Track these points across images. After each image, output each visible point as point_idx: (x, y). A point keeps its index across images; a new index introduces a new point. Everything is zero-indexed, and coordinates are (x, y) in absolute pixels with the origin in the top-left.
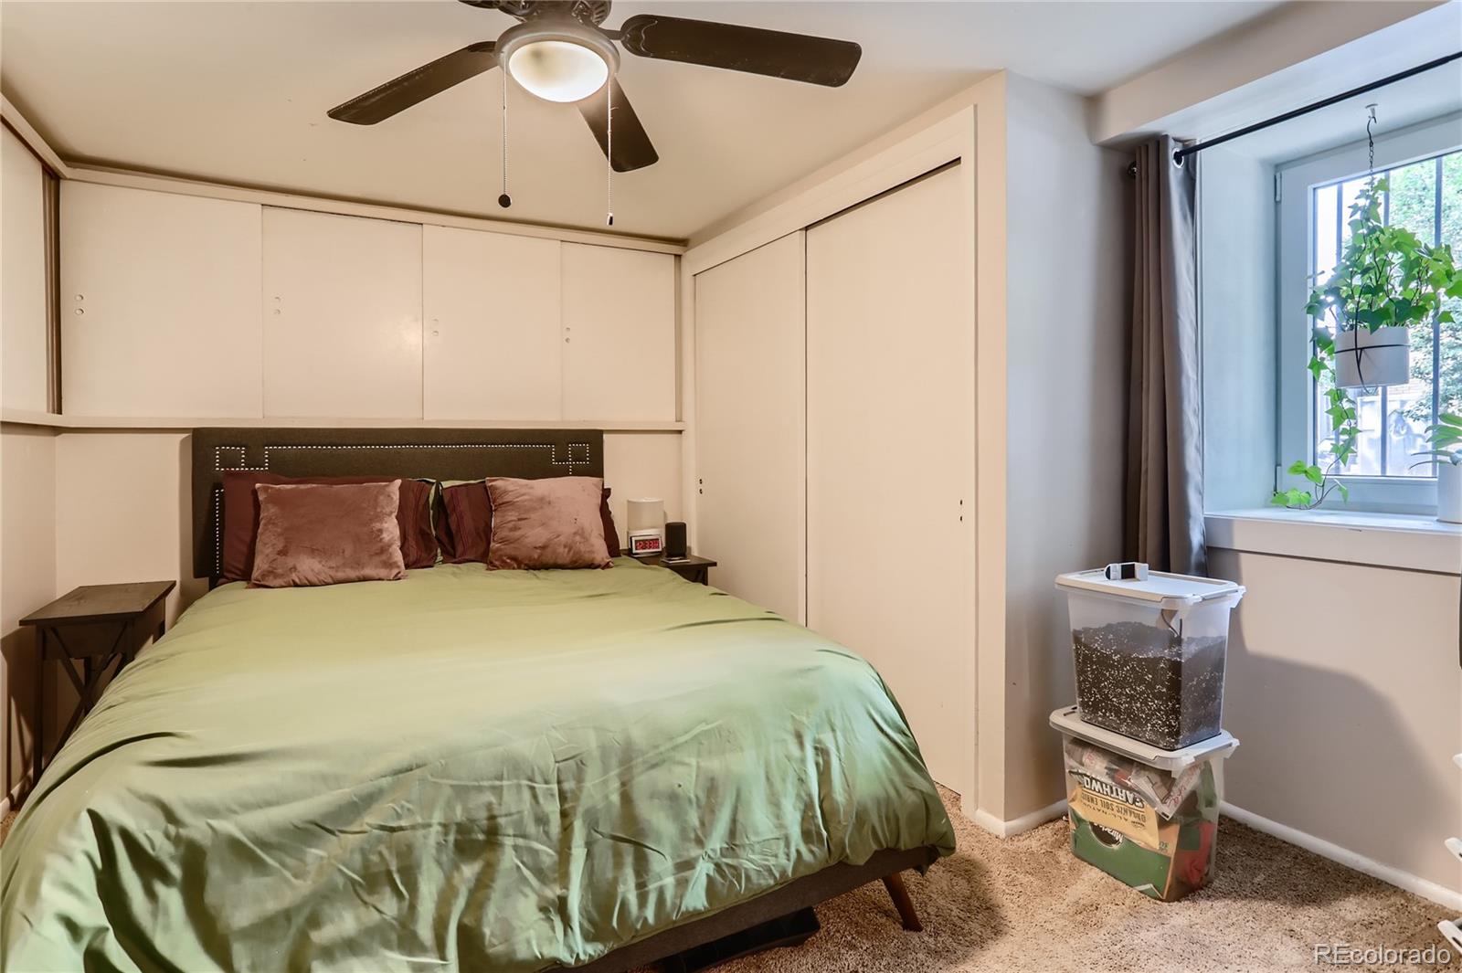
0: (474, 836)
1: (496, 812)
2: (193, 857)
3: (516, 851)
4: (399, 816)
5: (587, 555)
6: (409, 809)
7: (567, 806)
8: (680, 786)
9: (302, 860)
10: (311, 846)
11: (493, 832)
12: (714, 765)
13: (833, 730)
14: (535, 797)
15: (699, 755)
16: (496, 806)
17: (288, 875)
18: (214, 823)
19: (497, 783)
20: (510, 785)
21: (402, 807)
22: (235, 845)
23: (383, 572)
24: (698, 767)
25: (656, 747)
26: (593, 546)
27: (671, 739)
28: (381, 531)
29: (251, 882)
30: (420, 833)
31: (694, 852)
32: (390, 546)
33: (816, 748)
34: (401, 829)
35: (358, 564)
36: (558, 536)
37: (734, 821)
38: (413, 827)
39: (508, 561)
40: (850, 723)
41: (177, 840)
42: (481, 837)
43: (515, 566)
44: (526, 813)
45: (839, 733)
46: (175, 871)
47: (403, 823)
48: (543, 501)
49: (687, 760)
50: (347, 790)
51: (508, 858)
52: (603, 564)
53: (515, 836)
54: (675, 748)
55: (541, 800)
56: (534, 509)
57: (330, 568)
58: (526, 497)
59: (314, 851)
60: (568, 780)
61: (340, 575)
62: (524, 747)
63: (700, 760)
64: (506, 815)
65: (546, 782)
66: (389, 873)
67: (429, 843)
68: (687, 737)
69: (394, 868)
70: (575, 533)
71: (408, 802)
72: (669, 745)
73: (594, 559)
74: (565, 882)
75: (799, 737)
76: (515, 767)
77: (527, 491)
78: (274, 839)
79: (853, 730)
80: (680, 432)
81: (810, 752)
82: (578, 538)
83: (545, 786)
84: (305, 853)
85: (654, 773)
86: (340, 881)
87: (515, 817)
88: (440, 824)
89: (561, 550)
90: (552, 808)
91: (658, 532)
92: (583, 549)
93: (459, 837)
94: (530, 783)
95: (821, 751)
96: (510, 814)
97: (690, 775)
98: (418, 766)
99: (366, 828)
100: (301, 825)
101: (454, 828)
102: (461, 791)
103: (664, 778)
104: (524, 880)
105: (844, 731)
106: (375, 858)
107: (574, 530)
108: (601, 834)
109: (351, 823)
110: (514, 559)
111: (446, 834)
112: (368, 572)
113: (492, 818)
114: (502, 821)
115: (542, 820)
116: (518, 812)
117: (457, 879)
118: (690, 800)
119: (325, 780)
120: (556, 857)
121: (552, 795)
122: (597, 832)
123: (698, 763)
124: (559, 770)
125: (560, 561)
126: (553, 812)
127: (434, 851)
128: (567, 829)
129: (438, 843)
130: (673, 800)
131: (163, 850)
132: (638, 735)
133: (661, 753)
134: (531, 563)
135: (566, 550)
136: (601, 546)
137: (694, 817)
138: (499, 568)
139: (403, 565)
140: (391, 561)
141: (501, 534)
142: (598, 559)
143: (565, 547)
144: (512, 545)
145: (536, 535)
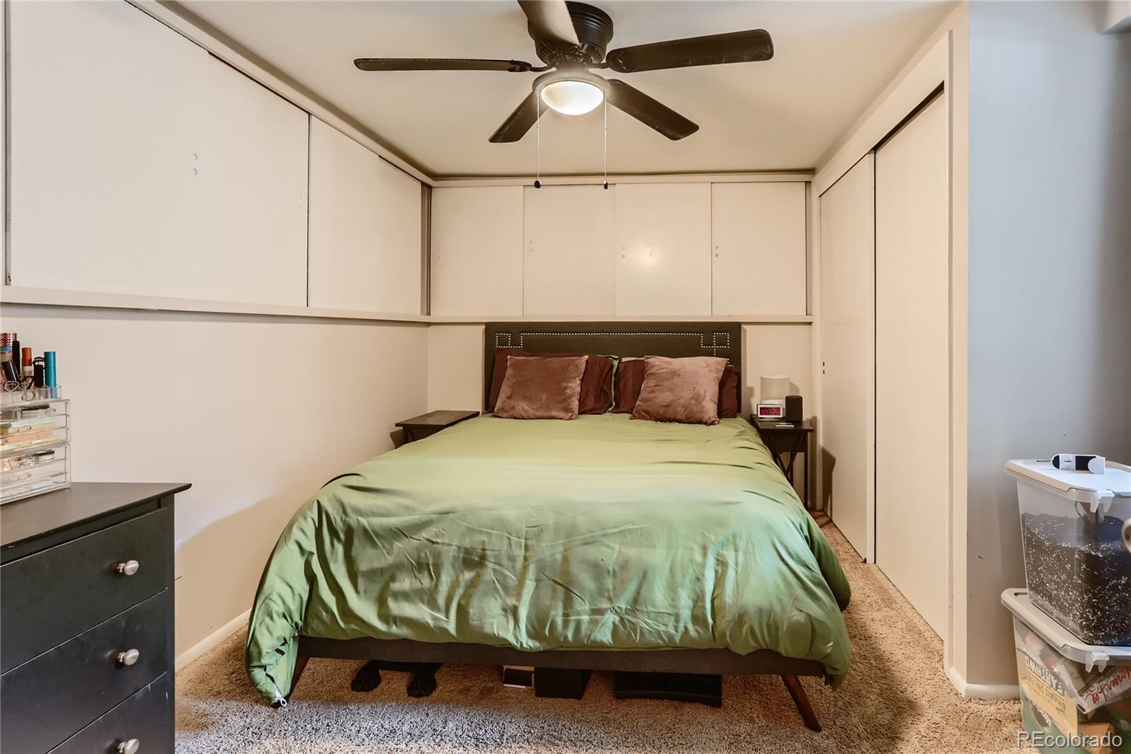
0: (473, 557)
1: (486, 547)
2: (349, 531)
3: (494, 572)
4: (437, 536)
5: (698, 414)
6: (443, 534)
7: (527, 554)
8: (603, 560)
9: (391, 547)
10: (397, 541)
11: (483, 558)
12: (632, 552)
13: (736, 550)
14: (510, 544)
15: (622, 544)
16: (486, 544)
17: (385, 552)
18: (360, 519)
19: (490, 531)
20: (497, 534)
21: (440, 532)
22: (365, 531)
23: (562, 414)
24: (619, 552)
25: (592, 532)
26: (703, 407)
27: (603, 529)
28: (566, 388)
29: (370, 551)
30: (446, 548)
31: (605, 605)
32: (570, 397)
33: (718, 560)
34: (437, 543)
35: (549, 408)
36: (680, 399)
37: (638, 592)
38: (443, 544)
39: (643, 414)
40: (753, 549)
41: (344, 522)
42: (477, 559)
43: (648, 417)
44: (503, 552)
45: (740, 553)
46: (342, 536)
47: (439, 540)
48: (674, 374)
49: (612, 545)
50: (416, 517)
51: (488, 574)
52: (710, 422)
53: (495, 563)
54: (604, 535)
55: (513, 547)
56: (667, 379)
57: (533, 409)
58: (664, 370)
59: (397, 543)
60: (531, 539)
61: (538, 414)
62: (510, 513)
63: (622, 547)
64: (492, 550)
65: (519, 537)
66: (428, 565)
67: (449, 554)
68: (616, 530)
69: (430, 563)
70: (692, 398)
71: (443, 530)
72: (600, 533)
73: (703, 417)
74: (519, 596)
75: (704, 550)
76: (502, 524)
77: (668, 366)
78: (381, 533)
79: (754, 554)
80: (810, 323)
81: (711, 560)
82: (693, 401)
83: (517, 539)
84: (393, 543)
85: (587, 547)
86: (406, 561)
87: (497, 553)
88: (456, 546)
89: (679, 409)
90: (520, 553)
91: (780, 403)
92: (695, 410)
93: (466, 556)
94: (509, 536)
95: (721, 563)
96: (494, 550)
97: (612, 555)
98: (452, 512)
99: (422, 538)
100: (393, 529)
101: (463, 550)
102: (470, 531)
103: (592, 552)
104: (496, 589)
105: (746, 553)
106: (423, 555)
107: (691, 396)
108: (546, 576)
109: (415, 534)
110: (647, 412)
111: (459, 552)
112: (554, 413)
113: (484, 550)
114: (488, 553)
115: (512, 559)
116: (499, 550)
117: (461, 579)
118: (608, 571)
119: (409, 510)
120: (517, 583)
121: (521, 546)
122: (544, 575)
123: (620, 548)
124: (527, 532)
125: (678, 417)
126: (519, 556)
127: (451, 560)
128: (525, 567)
129: (454, 556)
130: (597, 570)
131: (339, 526)
132: (581, 522)
133: (594, 537)
134: (659, 417)
135: (683, 409)
136: (710, 408)
137: (609, 583)
138: (636, 419)
139: (577, 411)
140: (568, 408)
141: (643, 394)
142: (706, 418)
143: (683, 407)
144: (647, 403)
145: (664, 397)
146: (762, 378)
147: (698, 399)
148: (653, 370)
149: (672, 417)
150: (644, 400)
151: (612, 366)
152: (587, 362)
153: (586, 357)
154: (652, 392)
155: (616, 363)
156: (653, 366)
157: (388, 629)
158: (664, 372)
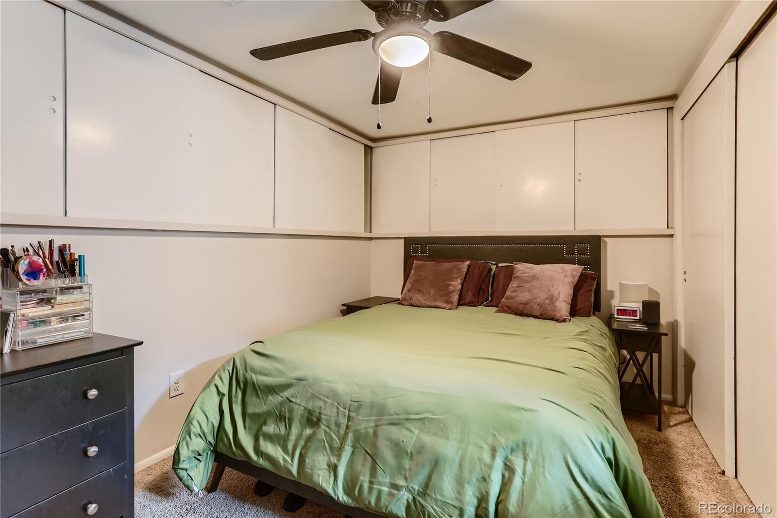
0: (312, 418)
1: (322, 412)
2: (246, 382)
3: (325, 433)
4: (293, 397)
6: (297, 395)
7: (349, 424)
8: (403, 441)
9: (267, 398)
10: (270, 395)
11: (319, 419)
12: (428, 439)
13: (525, 459)
14: (338, 412)
15: (421, 430)
16: (323, 409)
17: (263, 402)
18: (253, 375)
19: (326, 399)
20: (329, 402)
21: (295, 393)
22: (254, 384)
24: (418, 437)
25: (398, 414)
26: (556, 307)
27: (407, 413)
29: (255, 399)
30: (297, 407)
31: (402, 482)
33: (506, 465)
34: (292, 402)
35: (435, 300)
37: (429, 477)
38: (296, 403)
40: (543, 461)
41: (244, 376)
42: (315, 420)
43: (510, 312)
44: (333, 418)
45: (529, 463)
46: (242, 386)
47: (293, 400)
49: (413, 430)
50: (283, 379)
51: (321, 435)
53: (326, 426)
54: (407, 420)
55: (340, 415)
57: (424, 300)
59: (270, 397)
60: (352, 411)
61: (428, 303)
62: (341, 388)
63: (421, 433)
64: (325, 415)
65: (344, 409)
66: (285, 417)
67: (298, 411)
68: (417, 417)
69: (287, 416)
71: (298, 393)
72: (404, 416)
74: (339, 457)
75: (494, 451)
76: (334, 395)
78: (262, 387)
79: (543, 467)
81: (499, 463)
82: (547, 301)
83: (343, 409)
84: (268, 397)
85: (392, 427)
86: (273, 411)
87: (328, 418)
88: (304, 407)
90: (344, 421)
92: (549, 308)
93: (309, 416)
94: (338, 406)
95: (509, 468)
96: (326, 415)
97: (411, 438)
98: (305, 380)
99: (284, 397)
100: (269, 386)
101: (307, 410)
102: (314, 397)
103: (397, 433)
104: (325, 447)
105: (535, 464)
106: (283, 409)
107: (546, 297)
108: (360, 445)
109: (281, 392)
110: (509, 308)
111: (304, 412)
113: (320, 413)
114: (323, 417)
115: (338, 425)
116: (330, 416)
117: (304, 433)
118: (407, 452)
119: (281, 373)
120: (339, 445)
121: (345, 416)
122: (359, 443)
123: (419, 434)
124: (350, 405)
126: (343, 424)
127: (299, 416)
128: (346, 434)
129: (301, 414)
130: (398, 448)
131: (241, 378)
132: (392, 405)
133: (399, 419)
134: (518, 312)
136: (563, 308)
137: (407, 463)
138: (500, 312)
139: (456, 303)
140: (449, 300)
141: (508, 293)
142: (558, 315)
143: (538, 305)
144: (509, 300)
145: (524, 296)
146: (620, 283)
147: (552, 299)
148: (518, 274)
149: (529, 313)
150: (509, 298)
151: (490, 270)
152: (469, 266)
153: (468, 262)
154: (514, 291)
155: (494, 267)
156: (518, 271)
157: (258, 460)
158: (526, 276)
